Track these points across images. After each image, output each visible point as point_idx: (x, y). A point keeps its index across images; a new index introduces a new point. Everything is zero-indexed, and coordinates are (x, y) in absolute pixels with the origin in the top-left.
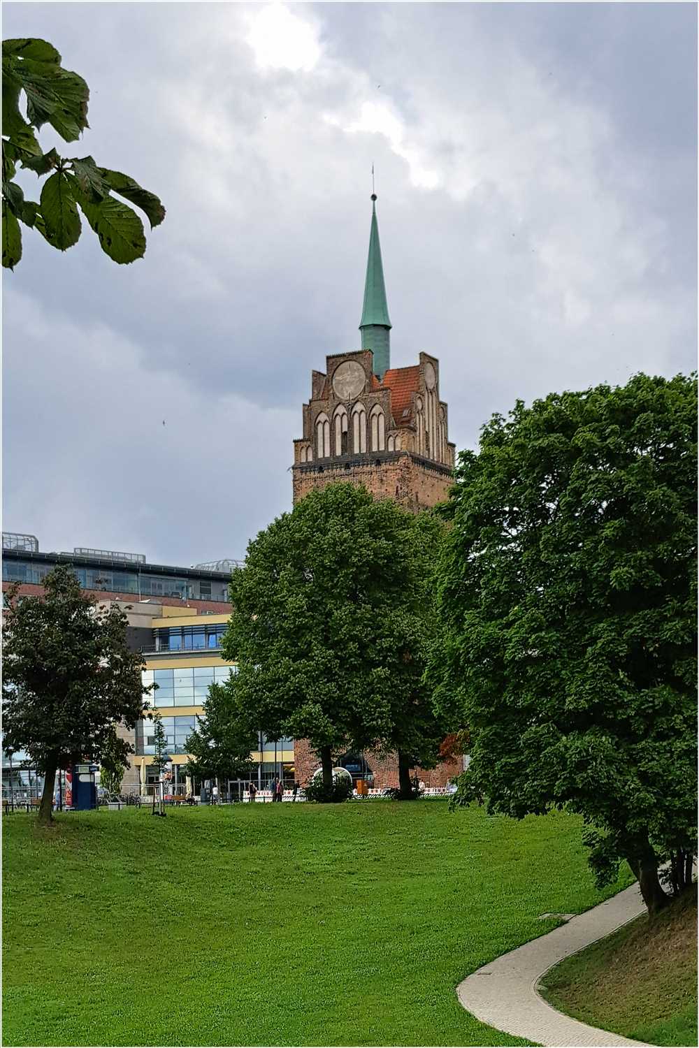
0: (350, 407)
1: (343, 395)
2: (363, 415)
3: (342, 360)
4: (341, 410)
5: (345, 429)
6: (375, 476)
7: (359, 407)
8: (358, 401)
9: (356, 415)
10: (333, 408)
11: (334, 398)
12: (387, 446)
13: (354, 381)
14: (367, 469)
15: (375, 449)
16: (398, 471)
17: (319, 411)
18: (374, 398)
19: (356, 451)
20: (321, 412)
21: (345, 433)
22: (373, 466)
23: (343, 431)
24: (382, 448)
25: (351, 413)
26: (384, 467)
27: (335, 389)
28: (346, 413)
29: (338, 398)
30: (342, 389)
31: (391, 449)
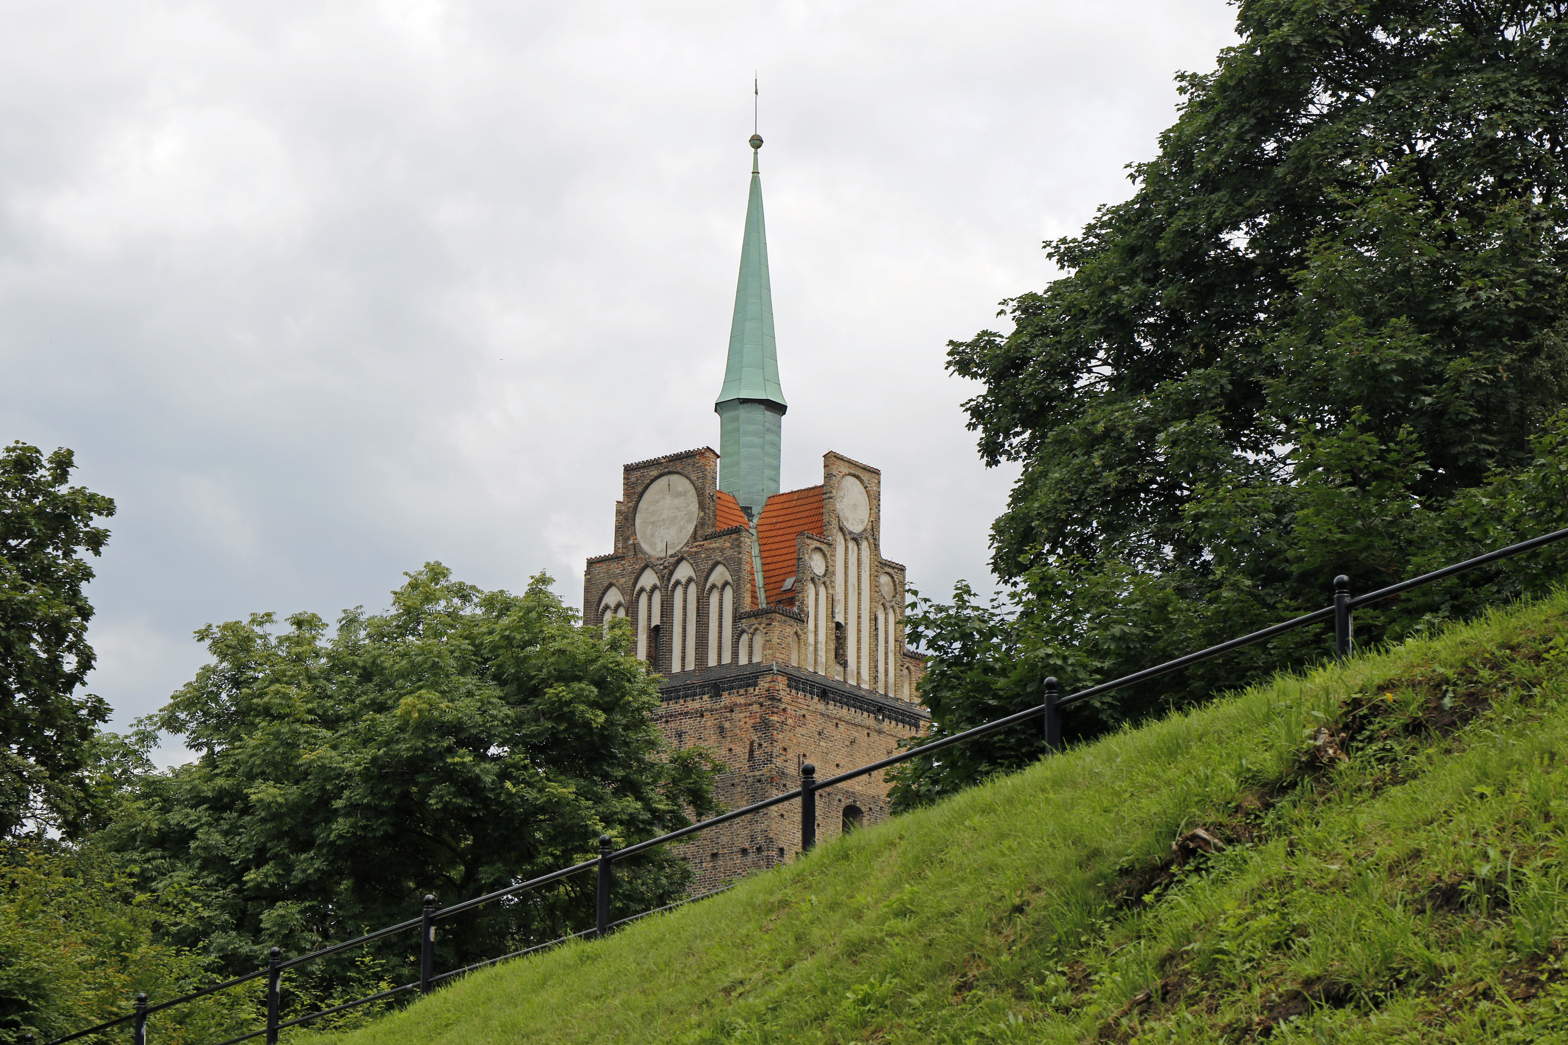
0: (667, 571)
1: (653, 545)
2: (693, 588)
3: (654, 473)
4: (649, 579)
5: (656, 621)
6: (709, 721)
7: (684, 572)
8: (682, 559)
9: (679, 591)
10: (633, 576)
11: (635, 554)
12: (735, 654)
13: (676, 517)
14: (693, 705)
15: (712, 662)
16: (755, 707)
17: (606, 584)
18: (714, 549)
19: (676, 668)
20: (611, 585)
21: (657, 628)
22: (706, 697)
23: (652, 626)
24: (727, 659)
25: (667, 585)
26: (726, 699)
27: (638, 536)
28: (658, 584)
29: (645, 553)
30: (653, 535)
31: (743, 660)
